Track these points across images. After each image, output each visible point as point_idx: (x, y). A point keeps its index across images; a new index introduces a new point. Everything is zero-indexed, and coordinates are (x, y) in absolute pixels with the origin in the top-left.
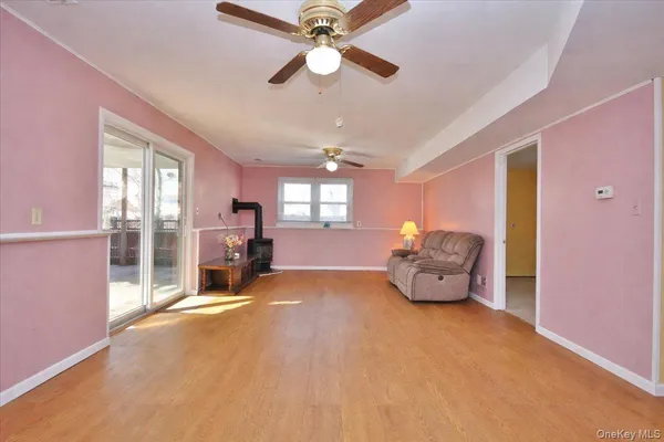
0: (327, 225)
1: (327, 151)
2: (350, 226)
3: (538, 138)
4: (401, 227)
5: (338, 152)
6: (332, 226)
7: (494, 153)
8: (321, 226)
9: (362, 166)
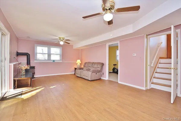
0: (54, 61)
1: (60, 38)
2: (61, 61)
3: (119, 42)
4: (76, 61)
5: (63, 39)
6: (55, 61)
7: (106, 44)
8: (52, 61)
9: (69, 44)
